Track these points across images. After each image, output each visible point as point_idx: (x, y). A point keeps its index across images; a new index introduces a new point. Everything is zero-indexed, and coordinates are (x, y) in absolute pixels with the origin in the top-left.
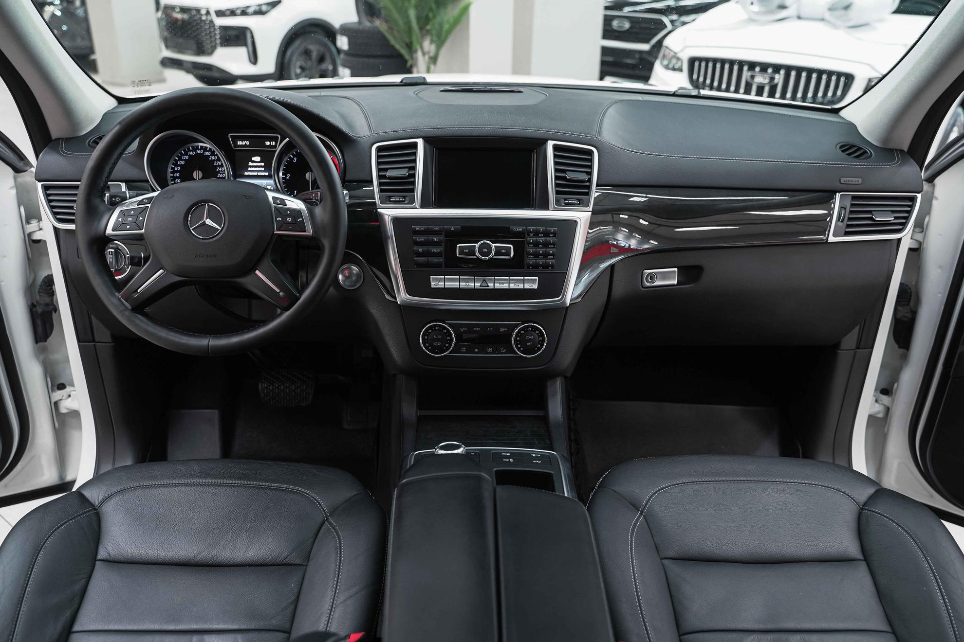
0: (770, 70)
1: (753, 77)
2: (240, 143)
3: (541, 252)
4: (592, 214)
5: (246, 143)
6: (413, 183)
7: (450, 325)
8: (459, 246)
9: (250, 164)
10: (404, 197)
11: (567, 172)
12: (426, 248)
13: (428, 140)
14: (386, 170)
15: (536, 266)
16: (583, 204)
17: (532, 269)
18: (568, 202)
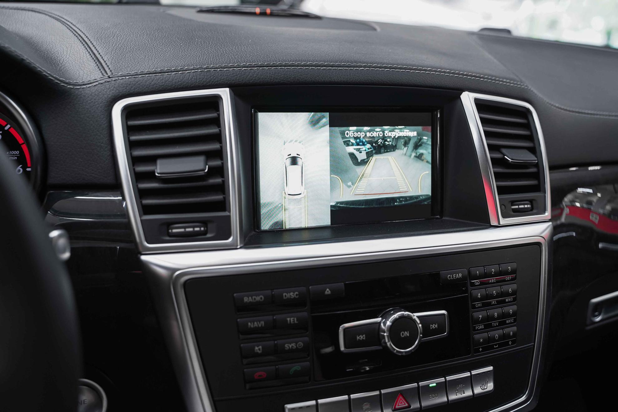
3: (496, 314)
6: (222, 188)
8: (345, 328)
10: (204, 222)
11: (504, 151)
12: (270, 344)
14: (152, 159)
15: (488, 346)
16: (537, 207)
17: (482, 351)
18: (517, 207)
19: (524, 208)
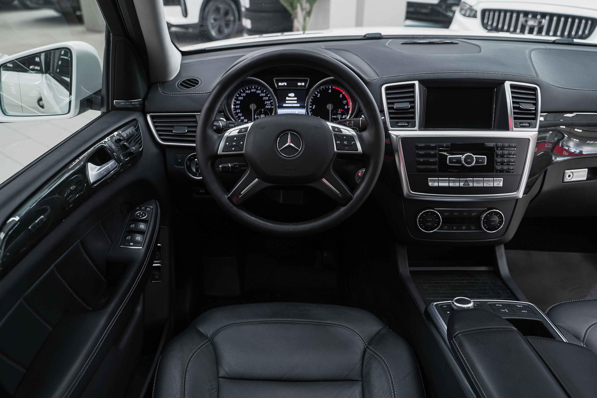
0: (539, 17)
1: (526, 21)
2: (280, 84)
3: (506, 161)
4: (539, 132)
5: (284, 84)
6: (414, 113)
7: (438, 211)
8: (449, 158)
9: (287, 98)
11: (520, 104)
12: (425, 159)
13: (421, 82)
14: (393, 103)
15: (502, 171)
16: (532, 126)
17: (499, 172)
18: (522, 125)
19: (527, 125)
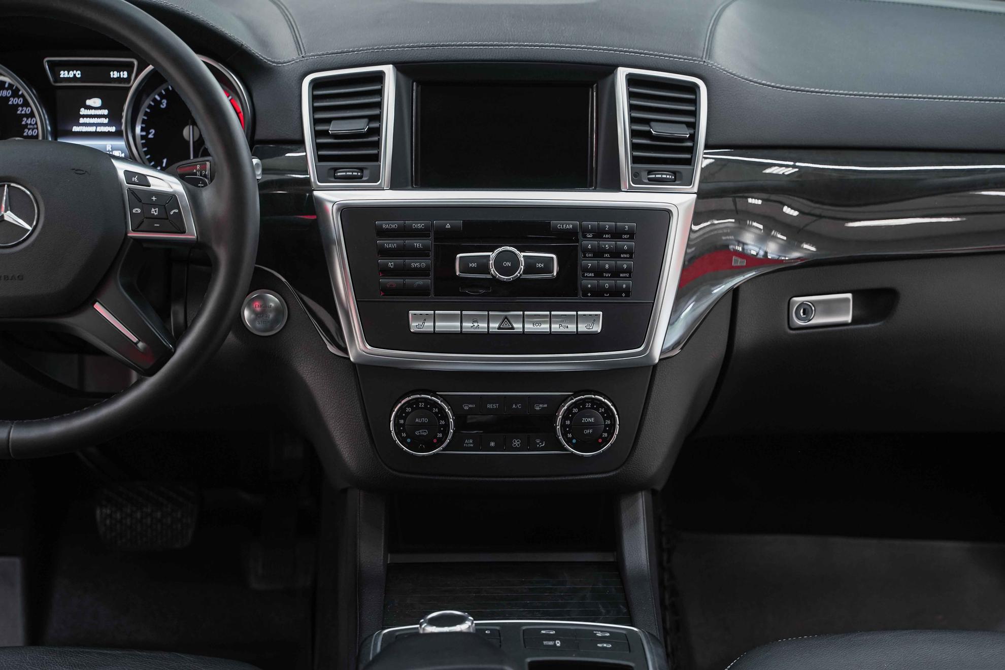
2: (64, 74)
3: (607, 266)
4: (698, 198)
5: (75, 75)
6: (377, 145)
7: (445, 399)
8: (460, 257)
9: (83, 111)
10: (361, 170)
11: (653, 124)
12: (400, 261)
13: (402, 68)
14: (328, 121)
15: (598, 292)
16: (681, 179)
17: (590, 296)
18: (654, 176)
19: (666, 178)
